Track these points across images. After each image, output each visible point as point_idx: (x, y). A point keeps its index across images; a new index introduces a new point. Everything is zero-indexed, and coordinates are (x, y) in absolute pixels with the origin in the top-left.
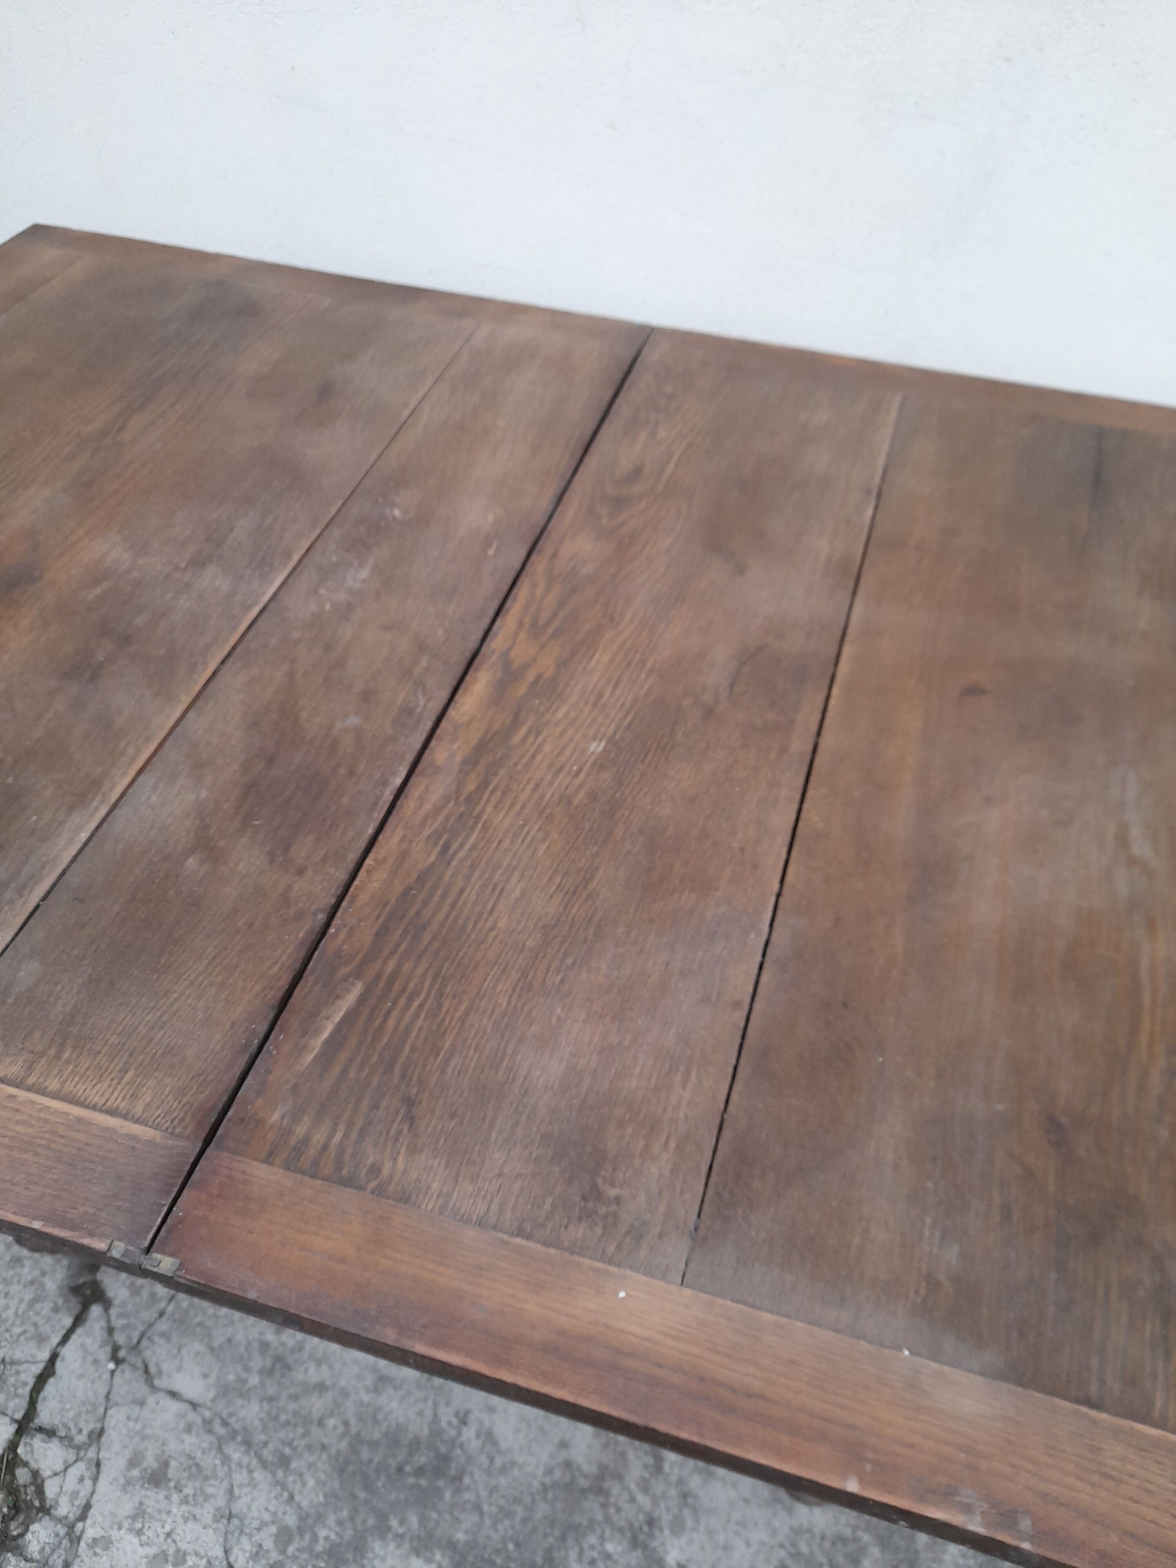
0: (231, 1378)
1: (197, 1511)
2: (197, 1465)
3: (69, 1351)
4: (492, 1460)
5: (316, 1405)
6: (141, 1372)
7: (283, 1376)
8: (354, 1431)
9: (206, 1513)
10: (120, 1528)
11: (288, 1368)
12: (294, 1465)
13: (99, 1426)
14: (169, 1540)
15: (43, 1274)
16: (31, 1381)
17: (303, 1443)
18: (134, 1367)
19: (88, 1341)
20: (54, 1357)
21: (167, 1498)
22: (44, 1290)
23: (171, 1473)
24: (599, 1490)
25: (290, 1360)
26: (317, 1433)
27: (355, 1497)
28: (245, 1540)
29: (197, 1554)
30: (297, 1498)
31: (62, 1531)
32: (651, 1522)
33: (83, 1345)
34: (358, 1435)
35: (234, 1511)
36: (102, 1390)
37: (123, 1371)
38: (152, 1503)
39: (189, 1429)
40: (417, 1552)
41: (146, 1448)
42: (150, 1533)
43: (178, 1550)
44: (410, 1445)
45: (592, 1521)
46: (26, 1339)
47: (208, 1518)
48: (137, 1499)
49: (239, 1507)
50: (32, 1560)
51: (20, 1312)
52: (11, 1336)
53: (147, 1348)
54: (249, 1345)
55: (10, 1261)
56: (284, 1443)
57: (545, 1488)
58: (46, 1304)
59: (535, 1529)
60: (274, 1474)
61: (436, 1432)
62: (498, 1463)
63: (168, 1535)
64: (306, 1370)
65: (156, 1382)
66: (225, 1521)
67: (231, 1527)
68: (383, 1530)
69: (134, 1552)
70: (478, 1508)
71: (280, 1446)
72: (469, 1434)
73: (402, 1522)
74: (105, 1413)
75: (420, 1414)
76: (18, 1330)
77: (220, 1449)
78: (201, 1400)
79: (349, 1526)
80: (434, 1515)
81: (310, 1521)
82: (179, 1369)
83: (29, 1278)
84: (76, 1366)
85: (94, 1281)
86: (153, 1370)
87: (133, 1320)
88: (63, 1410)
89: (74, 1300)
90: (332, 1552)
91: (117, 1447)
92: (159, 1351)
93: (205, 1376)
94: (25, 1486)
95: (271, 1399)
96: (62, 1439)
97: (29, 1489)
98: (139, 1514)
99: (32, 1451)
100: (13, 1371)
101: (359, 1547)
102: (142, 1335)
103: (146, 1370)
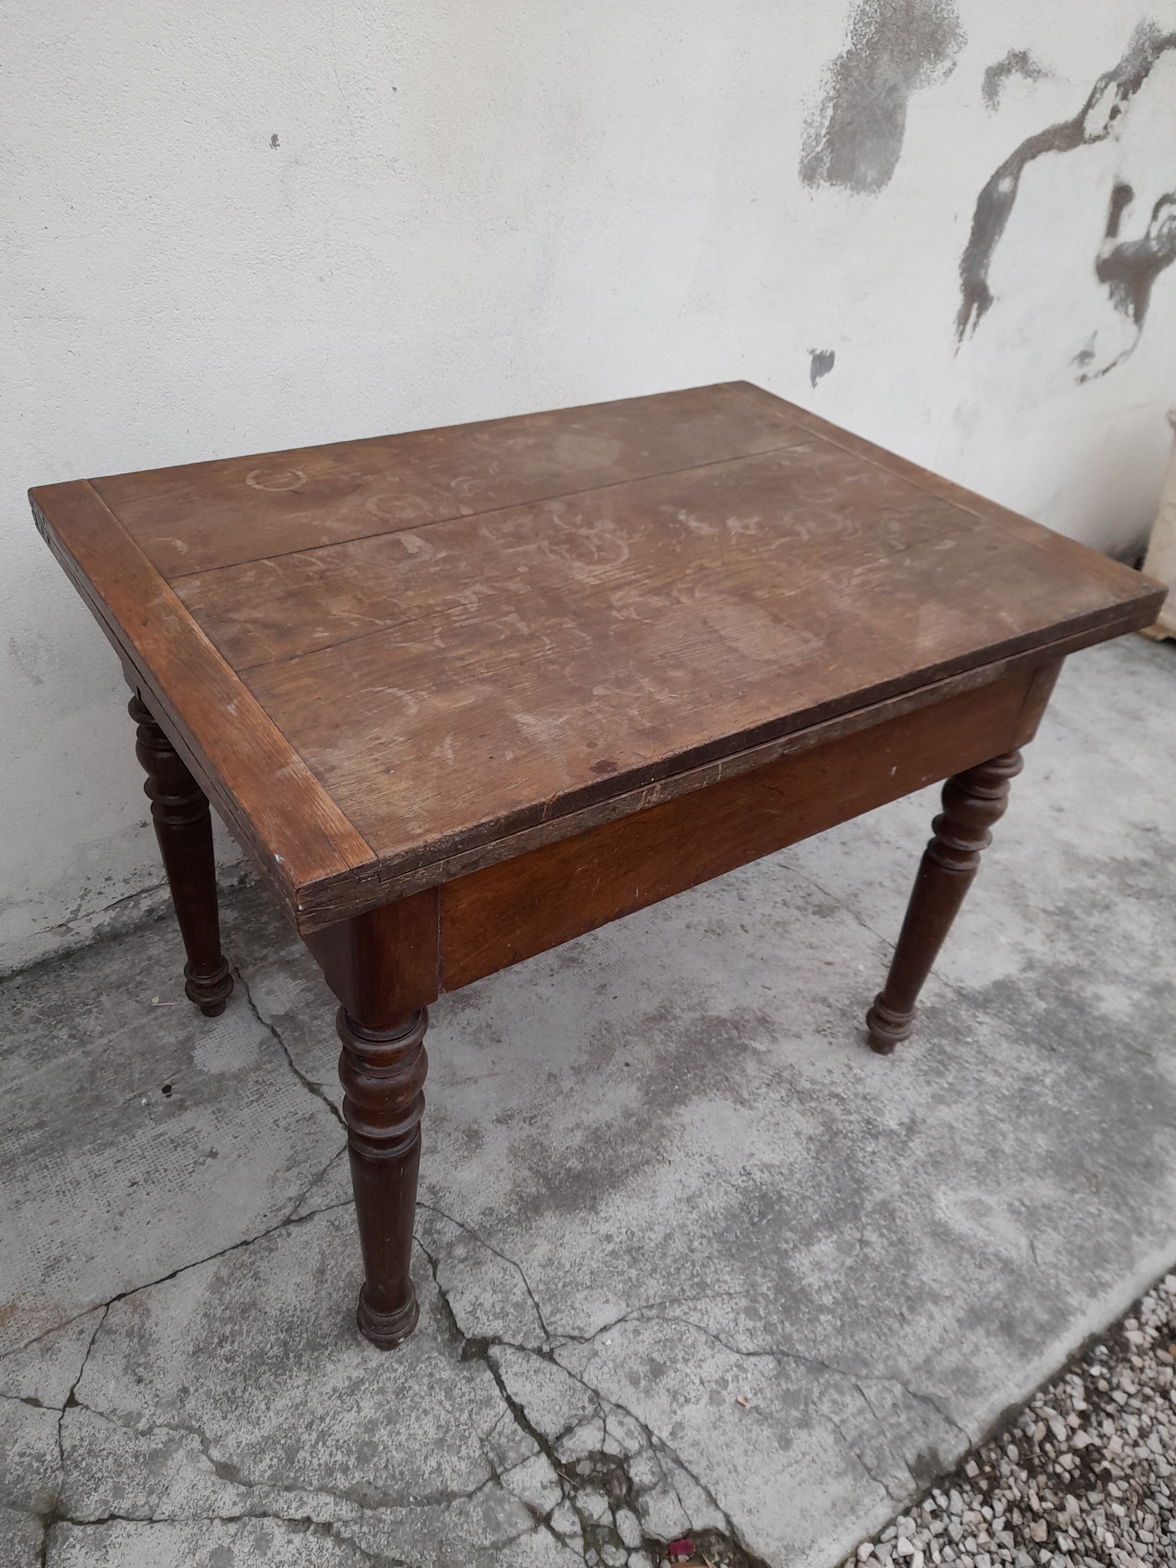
0: (620, 1286)
1: (699, 1356)
2: (666, 1340)
3: (512, 1387)
4: (781, 1174)
5: (678, 1246)
6: (570, 1343)
7: (643, 1255)
8: (711, 1235)
9: (704, 1351)
10: (675, 1412)
11: (640, 1248)
12: (709, 1281)
13: (589, 1392)
14: (706, 1384)
15: (431, 1375)
16: (516, 1426)
17: (698, 1268)
18: (563, 1345)
19: (516, 1368)
20: (509, 1399)
21: (676, 1371)
22: (445, 1381)
23: (660, 1360)
24: (835, 1134)
25: (636, 1245)
26: (697, 1256)
27: (754, 1258)
28: (737, 1337)
29: (727, 1371)
30: (732, 1291)
31: (650, 1453)
32: (868, 1122)
33: (516, 1374)
34: (715, 1234)
35: (715, 1333)
36: (563, 1376)
37: (560, 1355)
38: (672, 1383)
39: (637, 1332)
40: (809, 1244)
41: (630, 1368)
42: (693, 1394)
43: (716, 1382)
44: (742, 1210)
45: (849, 1148)
46: (477, 1414)
47: (708, 1352)
48: (663, 1391)
49: (713, 1329)
50: (655, 1485)
51: (450, 1408)
52: (466, 1424)
53: (555, 1329)
54: (605, 1263)
55: (397, 1396)
56: (690, 1279)
57: (816, 1158)
58: (459, 1385)
59: (836, 1178)
60: (706, 1296)
61: (745, 1191)
62: (785, 1171)
63: (702, 1383)
64: (650, 1239)
65: (587, 1336)
66: (717, 1343)
67: (724, 1341)
68: (785, 1255)
69: (698, 1411)
70: (804, 1198)
71: (690, 1282)
72: (757, 1175)
73: (787, 1242)
74: (583, 1383)
75: (726, 1193)
76: (464, 1417)
77: (666, 1320)
78: (623, 1314)
79: (769, 1271)
80: (794, 1222)
81: (751, 1292)
82: (588, 1316)
83: (425, 1388)
84: (529, 1386)
85: (469, 1341)
86: (576, 1333)
87: (524, 1329)
88: (557, 1413)
89: (473, 1363)
90: (779, 1290)
91: (615, 1387)
92: (563, 1322)
93: (607, 1301)
94: (594, 1470)
95: (654, 1270)
96: (580, 1424)
97: (599, 1466)
98: (674, 1395)
99: (572, 1451)
100: (497, 1436)
101: (786, 1273)
102: (543, 1327)
103: (573, 1338)
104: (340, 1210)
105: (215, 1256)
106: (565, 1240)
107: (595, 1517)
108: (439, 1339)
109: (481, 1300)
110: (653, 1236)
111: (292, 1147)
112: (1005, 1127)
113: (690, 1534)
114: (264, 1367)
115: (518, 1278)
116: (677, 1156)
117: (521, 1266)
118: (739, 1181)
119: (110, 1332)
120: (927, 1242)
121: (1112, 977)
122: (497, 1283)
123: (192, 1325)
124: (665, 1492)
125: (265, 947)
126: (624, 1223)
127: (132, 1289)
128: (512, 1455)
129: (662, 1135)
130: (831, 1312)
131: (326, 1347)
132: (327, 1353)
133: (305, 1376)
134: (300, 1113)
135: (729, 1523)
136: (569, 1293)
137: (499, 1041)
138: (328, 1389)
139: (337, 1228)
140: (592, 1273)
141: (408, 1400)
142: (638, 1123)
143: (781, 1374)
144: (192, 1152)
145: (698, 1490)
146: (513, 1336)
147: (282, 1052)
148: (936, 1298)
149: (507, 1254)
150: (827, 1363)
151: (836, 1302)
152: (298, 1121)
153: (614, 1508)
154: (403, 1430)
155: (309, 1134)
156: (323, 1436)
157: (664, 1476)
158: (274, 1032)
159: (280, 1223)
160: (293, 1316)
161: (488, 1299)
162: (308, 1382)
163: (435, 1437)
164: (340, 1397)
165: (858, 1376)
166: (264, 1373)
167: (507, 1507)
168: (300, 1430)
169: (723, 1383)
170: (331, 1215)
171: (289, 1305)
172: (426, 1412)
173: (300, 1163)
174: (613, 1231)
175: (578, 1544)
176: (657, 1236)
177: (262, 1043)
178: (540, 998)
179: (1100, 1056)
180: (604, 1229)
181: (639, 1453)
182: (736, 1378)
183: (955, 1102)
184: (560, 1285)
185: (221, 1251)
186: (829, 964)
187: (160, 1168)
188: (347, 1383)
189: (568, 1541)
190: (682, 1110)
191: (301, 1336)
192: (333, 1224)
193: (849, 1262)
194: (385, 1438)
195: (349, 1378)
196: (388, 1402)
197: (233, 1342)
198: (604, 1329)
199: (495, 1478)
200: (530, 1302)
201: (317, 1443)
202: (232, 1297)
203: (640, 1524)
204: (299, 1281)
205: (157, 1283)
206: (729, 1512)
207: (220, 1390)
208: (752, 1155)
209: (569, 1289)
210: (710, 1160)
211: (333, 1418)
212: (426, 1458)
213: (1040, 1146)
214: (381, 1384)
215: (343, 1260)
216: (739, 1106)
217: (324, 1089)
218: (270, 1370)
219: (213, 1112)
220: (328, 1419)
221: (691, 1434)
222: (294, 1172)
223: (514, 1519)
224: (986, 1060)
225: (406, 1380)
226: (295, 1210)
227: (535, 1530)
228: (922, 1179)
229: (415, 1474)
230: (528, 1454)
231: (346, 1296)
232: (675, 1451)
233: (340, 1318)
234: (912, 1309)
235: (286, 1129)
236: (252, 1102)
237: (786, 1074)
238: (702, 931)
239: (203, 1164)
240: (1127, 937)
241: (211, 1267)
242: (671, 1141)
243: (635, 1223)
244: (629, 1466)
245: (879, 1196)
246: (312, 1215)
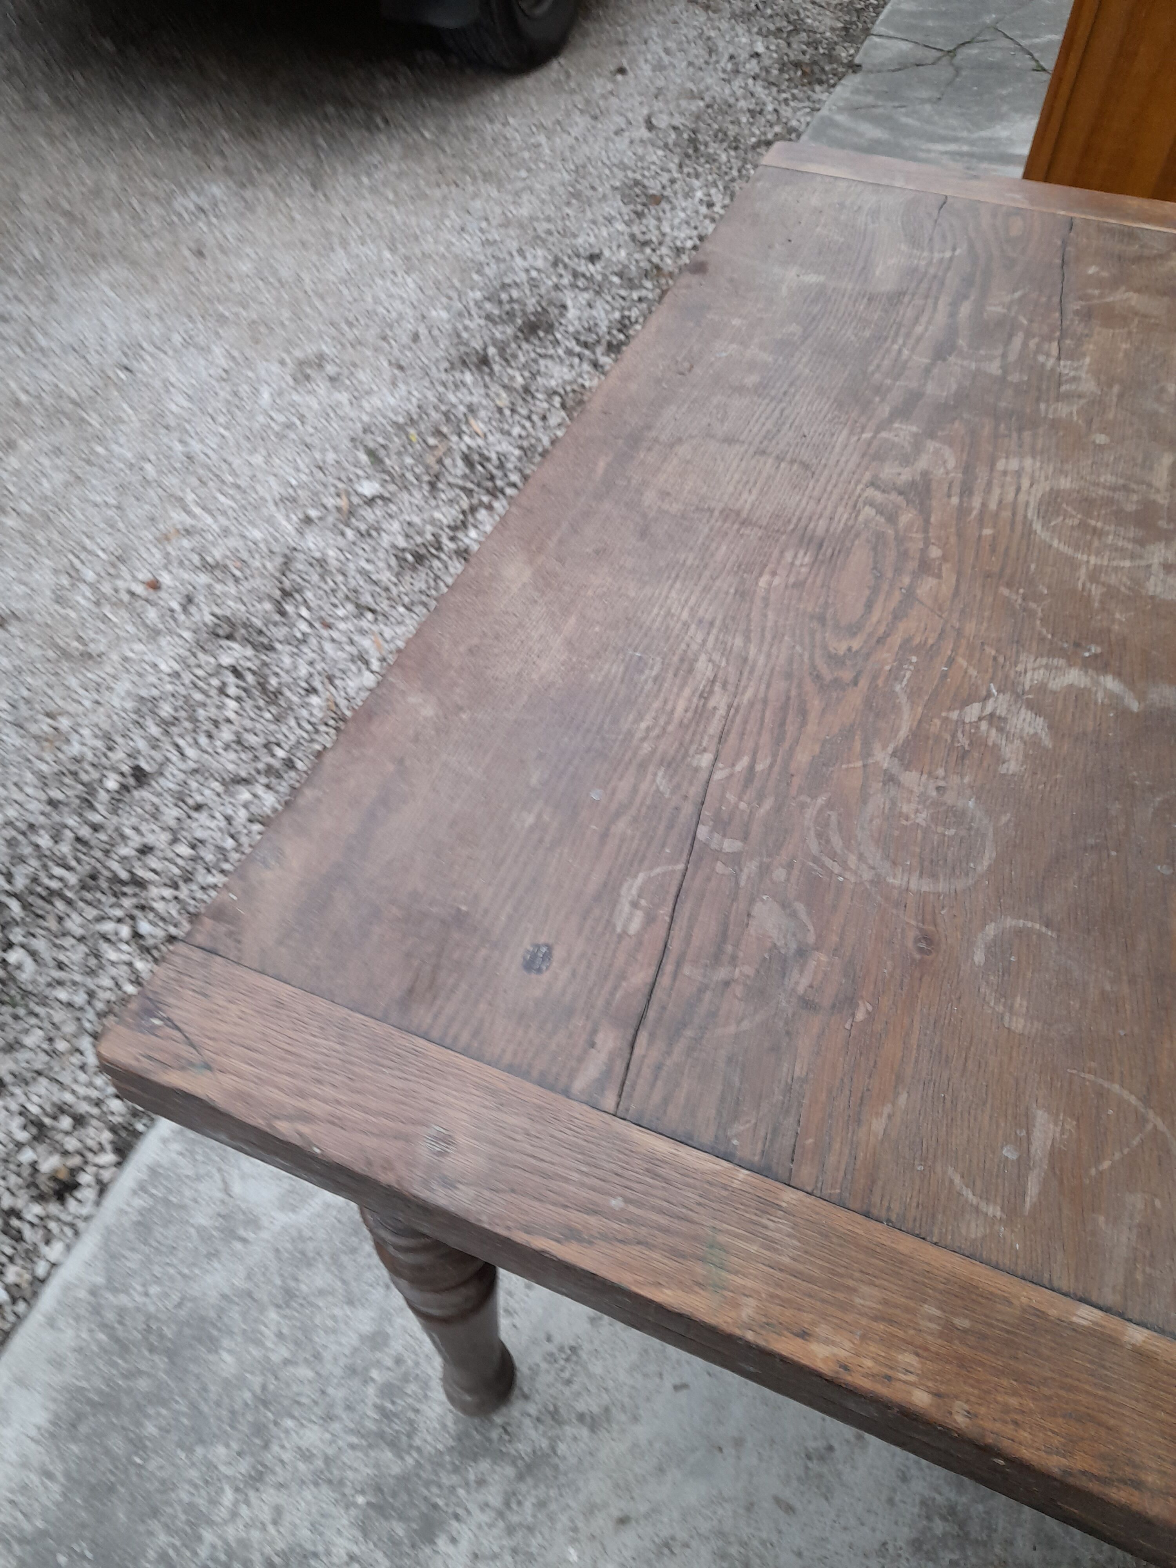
183: (356, 1350)
213: (230, 1352)
238: (836, 1446)
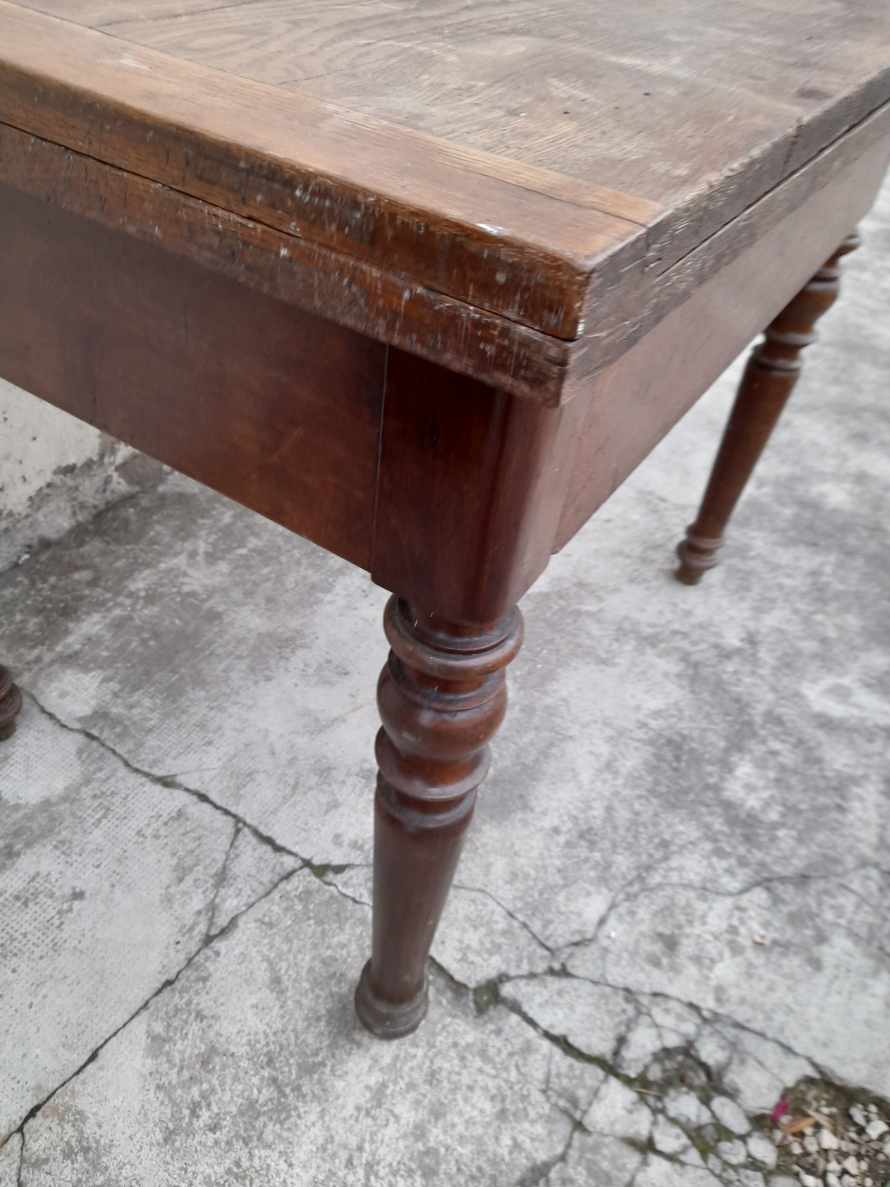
0: (592, 874)
1: (699, 913)
2: (662, 910)
3: (544, 1021)
4: (673, 716)
5: (622, 814)
6: (577, 950)
8: (644, 793)
9: (700, 907)
10: (708, 978)
11: (590, 830)
12: (667, 837)
13: (621, 993)
14: (720, 938)
15: (455, 1045)
16: (570, 1060)
17: (651, 828)
18: (571, 956)
19: (538, 999)
20: (547, 1035)
21: (687, 936)
22: (473, 1045)
23: (666, 930)
24: (696, 665)
25: (584, 827)
26: (645, 818)
27: (693, 802)
28: (720, 881)
29: (730, 917)
30: (692, 839)
31: (709, 1029)
32: (716, 646)
33: (540, 1005)
34: (648, 791)
35: (700, 885)
36: (588, 987)
37: (573, 967)
38: (690, 949)
39: (632, 913)
40: (731, 771)
41: (645, 951)
42: (714, 953)
43: (727, 931)
44: (658, 760)
45: (715, 674)
46: (525, 1065)
47: (705, 906)
48: (687, 962)
49: (696, 880)
50: (730, 1059)
51: (493, 1072)
52: (519, 1082)
53: (556, 942)
54: (566, 856)
55: (431, 1084)
56: (650, 842)
57: (693, 692)
58: (490, 1043)
59: (718, 703)
60: (674, 853)
61: (651, 742)
62: (674, 712)
63: (716, 938)
64: (595, 817)
65: (589, 936)
66: (707, 894)
67: (712, 889)
68: (716, 788)
69: (727, 967)
70: (704, 730)
71: (652, 845)
72: (653, 723)
73: (711, 775)
74: (609, 986)
75: (636, 749)
76: (513, 1075)
77: (651, 890)
78: (609, 900)
79: (713, 808)
80: (707, 756)
81: (709, 833)
82: (579, 915)
83: (456, 1062)
84: (560, 1013)
85: (476, 991)
86: (577, 938)
87: (525, 954)
88: (601, 1028)
89: (492, 1012)
90: (732, 822)
91: (641, 977)
92: (560, 931)
93: (589, 894)
94: (665, 1070)
95: (614, 846)
96: (629, 1028)
97: (669, 1064)
98: (697, 960)
99: (636, 1060)
100: (556, 1080)
101: (728, 805)
102: (543, 945)
103: (577, 944)
104: (264, 905)
105: (137, 1013)
106: (517, 848)
107: (693, 1118)
108: (444, 1002)
109: (466, 942)
110: (595, 813)
111: (173, 855)
112: (819, 617)
113: (787, 1092)
114: (263, 1119)
115: (492, 905)
116: (575, 730)
117: (488, 890)
118: (641, 734)
119: (39, 1164)
120: (821, 735)
121: (823, 477)
122: (473, 918)
123: (147, 1106)
124: (743, 1062)
125: (33, 647)
126: (562, 811)
127: (46, 1095)
128: (582, 1094)
129: (551, 715)
130: (783, 825)
131: (323, 1064)
132: (328, 1070)
133: (315, 1108)
134: (165, 814)
135: (815, 1065)
136: (549, 899)
137: (347, 673)
138: (350, 1110)
139: (271, 925)
140: (559, 871)
141: (445, 1084)
142: (523, 710)
143: (776, 900)
144: (49, 902)
145: (770, 1047)
146: (518, 966)
147: (109, 754)
148: (855, 781)
149: (467, 883)
150: (807, 873)
151: (783, 815)
152: (166, 824)
153: (706, 1101)
154: (456, 1120)
155: (186, 833)
156: (370, 1168)
157: (733, 1046)
158: (89, 735)
159: (200, 944)
160: (267, 1044)
161: (473, 938)
162: (322, 1114)
163: (495, 1110)
164: (368, 1113)
165: (836, 875)
166: (265, 1125)
167: (605, 1151)
168: (341, 1174)
169: (733, 930)
170: (258, 912)
171: (256, 1033)
172: (471, 1088)
173: (190, 869)
174: (556, 822)
175: (693, 1156)
176: (598, 812)
177: (80, 752)
178: (366, 620)
179: (852, 541)
180: (548, 822)
181: (699, 1034)
182: (742, 921)
183: (772, 609)
184: (536, 895)
185: (142, 1004)
186: (608, 521)
187: (17, 935)
188: (368, 1095)
189: (683, 1158)
190: (555, 686)
191: (289, 1065)
192: (263, 923)
193: (772, 774)
194: (442, 1137)
195: (368, 1088)
196: (424, 1096)
197: (209, 1105)
198: (602, 922)
199: (579, 1126)
200: (516, 924)
201: (368, 1179)
202: (182, 1053)
203: (740, 1106)
204: (254, 1001)
205: (77, 1073)
206: (810, 1054)
207: (220, 1170)
208: (638, 708)
209: (546, 895)
210: (606, 724)
211: (372, 1141)
212: (497, 1139)
213: (853, 625)
214: (407, 1079)
215: (295, 958)
216: (602, 667)
217: (180, 779)
218: (271, 1119)
219: (56, 847)
220: (367, 1146)
221: (734, 993)
222: (188, 881)
223: (620, 1162)
224: (776, 567)
225: (432, 1062)
226: (211, 922)
227: (645, 1163)
228: (785, 681)
229: (494, 1162)
230: (596, 1084)
231: (318, 996)
232: (728, 1016)
233: (323, 1024)
234: (843, 797)
235: (156, 837)
236: (99, 820)
237: (627, 626)
239: (70, 910)
240: (814, 444)
241: (139, 1026)
242: (562, 717)
243: (571, 807)
244: (697, 1051)
245: (761, 708)
246: (233, 922)
